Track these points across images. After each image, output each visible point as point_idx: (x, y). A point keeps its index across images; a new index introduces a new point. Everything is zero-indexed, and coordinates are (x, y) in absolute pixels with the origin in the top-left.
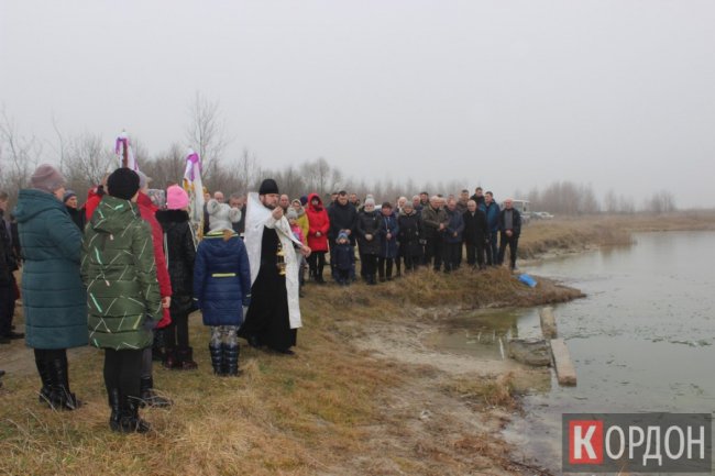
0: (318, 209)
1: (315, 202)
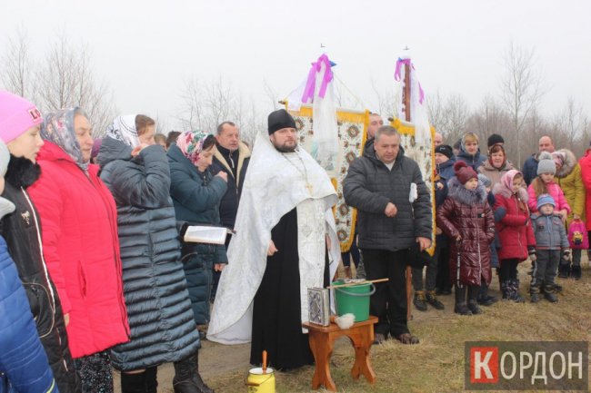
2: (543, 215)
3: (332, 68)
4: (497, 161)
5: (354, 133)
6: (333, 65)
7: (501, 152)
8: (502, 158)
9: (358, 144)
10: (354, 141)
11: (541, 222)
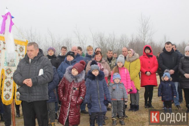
0: (149, 56)
1: (148, 51)
2: (115, 84)
3: (12, 19)
4: (98, 59)
5: (21, 50)
6: (13, 18)
7: (100, 55)
8: (100, 57)
9: (23, 55)
10: (21, 54)
11: (114, 87)
